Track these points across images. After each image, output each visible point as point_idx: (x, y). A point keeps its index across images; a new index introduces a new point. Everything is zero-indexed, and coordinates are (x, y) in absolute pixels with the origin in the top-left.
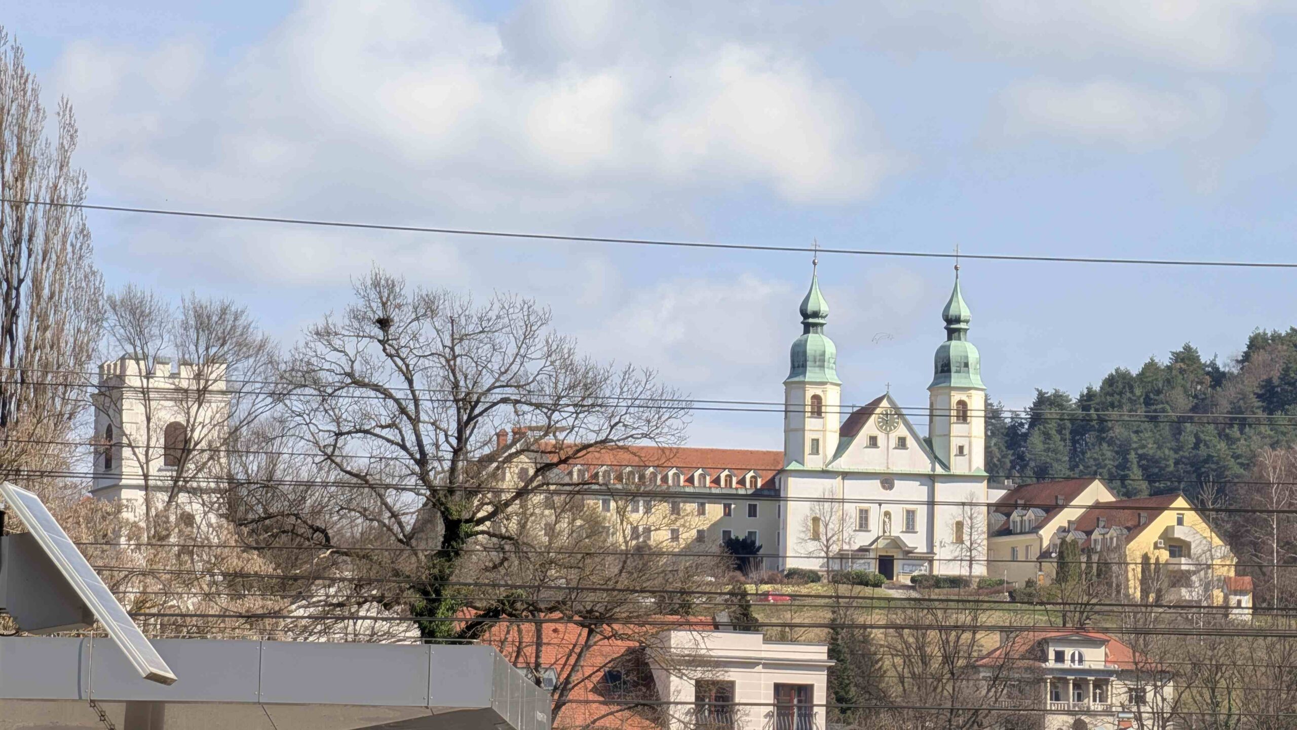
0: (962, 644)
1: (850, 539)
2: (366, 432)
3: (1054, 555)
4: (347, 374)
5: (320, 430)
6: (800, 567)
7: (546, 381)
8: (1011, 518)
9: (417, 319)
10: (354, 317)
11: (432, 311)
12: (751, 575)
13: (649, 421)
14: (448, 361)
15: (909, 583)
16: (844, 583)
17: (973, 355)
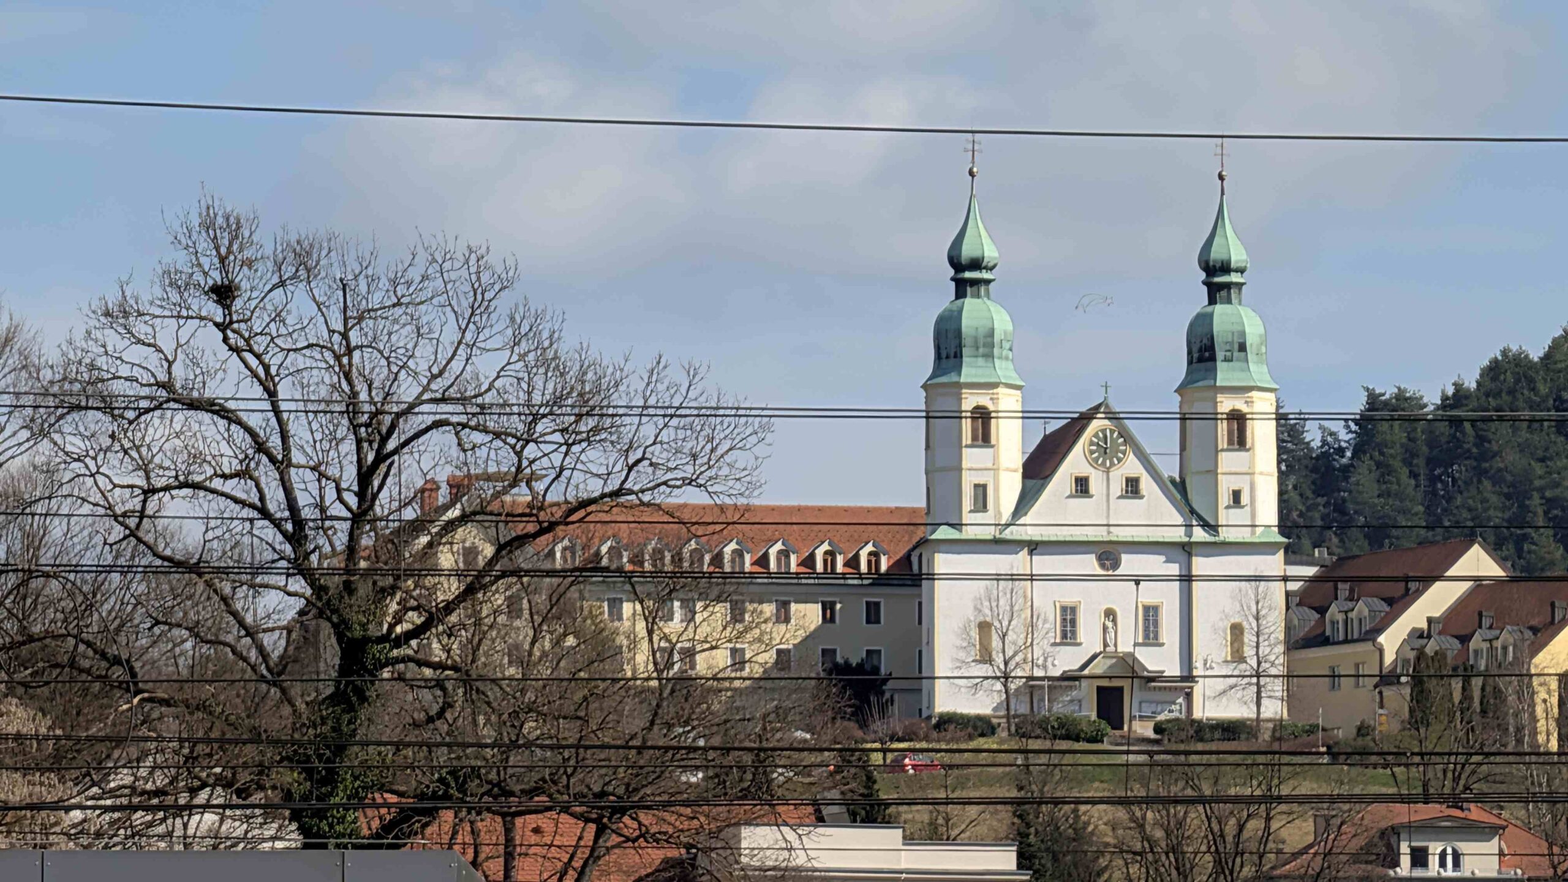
0: (1248, 840)
1: (1046, 660)
2: (196, 486)
3: (1403, 679)
4: (159, 385)
5: (115, 486)
6: (959, 711)
7: (511, 390)
8: (1328, 615)
9: (282, 283)
10: (171, 285)
11: (308, 271)
12: (873, 727)
13: (694, 457)
14: (338, 358)
15: (1150, 734)
16: (1037, 737)
17: (1254, 329)
